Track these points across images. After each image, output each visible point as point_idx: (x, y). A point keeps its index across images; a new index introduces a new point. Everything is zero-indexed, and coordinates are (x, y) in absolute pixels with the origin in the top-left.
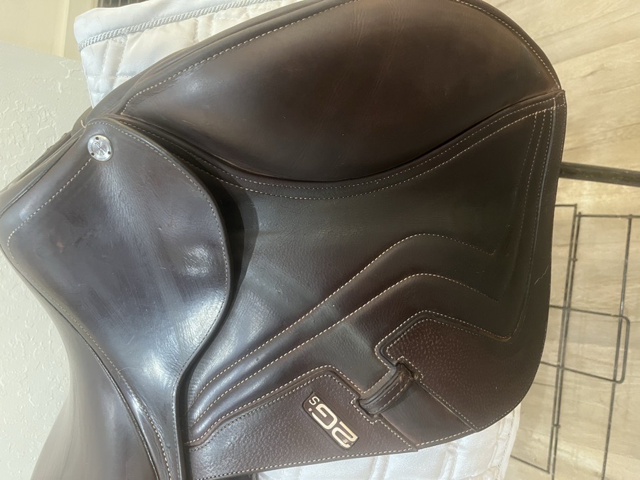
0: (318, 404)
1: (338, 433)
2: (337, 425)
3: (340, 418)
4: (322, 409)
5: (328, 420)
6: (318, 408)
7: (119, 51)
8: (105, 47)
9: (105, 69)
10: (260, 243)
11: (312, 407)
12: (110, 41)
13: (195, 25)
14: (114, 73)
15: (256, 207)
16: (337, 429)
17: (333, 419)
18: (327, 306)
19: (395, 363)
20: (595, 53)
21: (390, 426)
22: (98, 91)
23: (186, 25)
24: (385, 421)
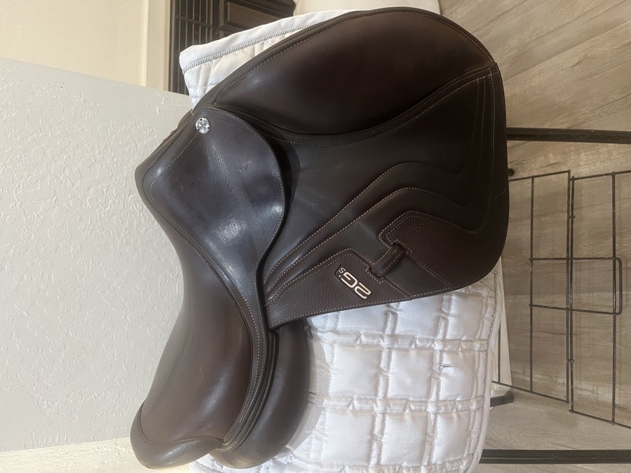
0: (344, 272)
1: (358, 290)
2: (358, 285)
3: (359, 281)
4: (347, 275)
5: (352, 282)
6: (345, 275)
7: (208, 70)
8: (200, 69)
9: (201, 82)
10: (302, 176)
11: (340, 274)
12: (203, 65)
13: (254, 49)
14: (205, 84)
15: (298, 153)
16: (357, 287)
17: (354, 281)
18: (346, 212)
19: (392, 244)
20: (579, 46)
21: (392, 284)
22: (196, 97)
23: (248, 50)
24: (388, 281)
